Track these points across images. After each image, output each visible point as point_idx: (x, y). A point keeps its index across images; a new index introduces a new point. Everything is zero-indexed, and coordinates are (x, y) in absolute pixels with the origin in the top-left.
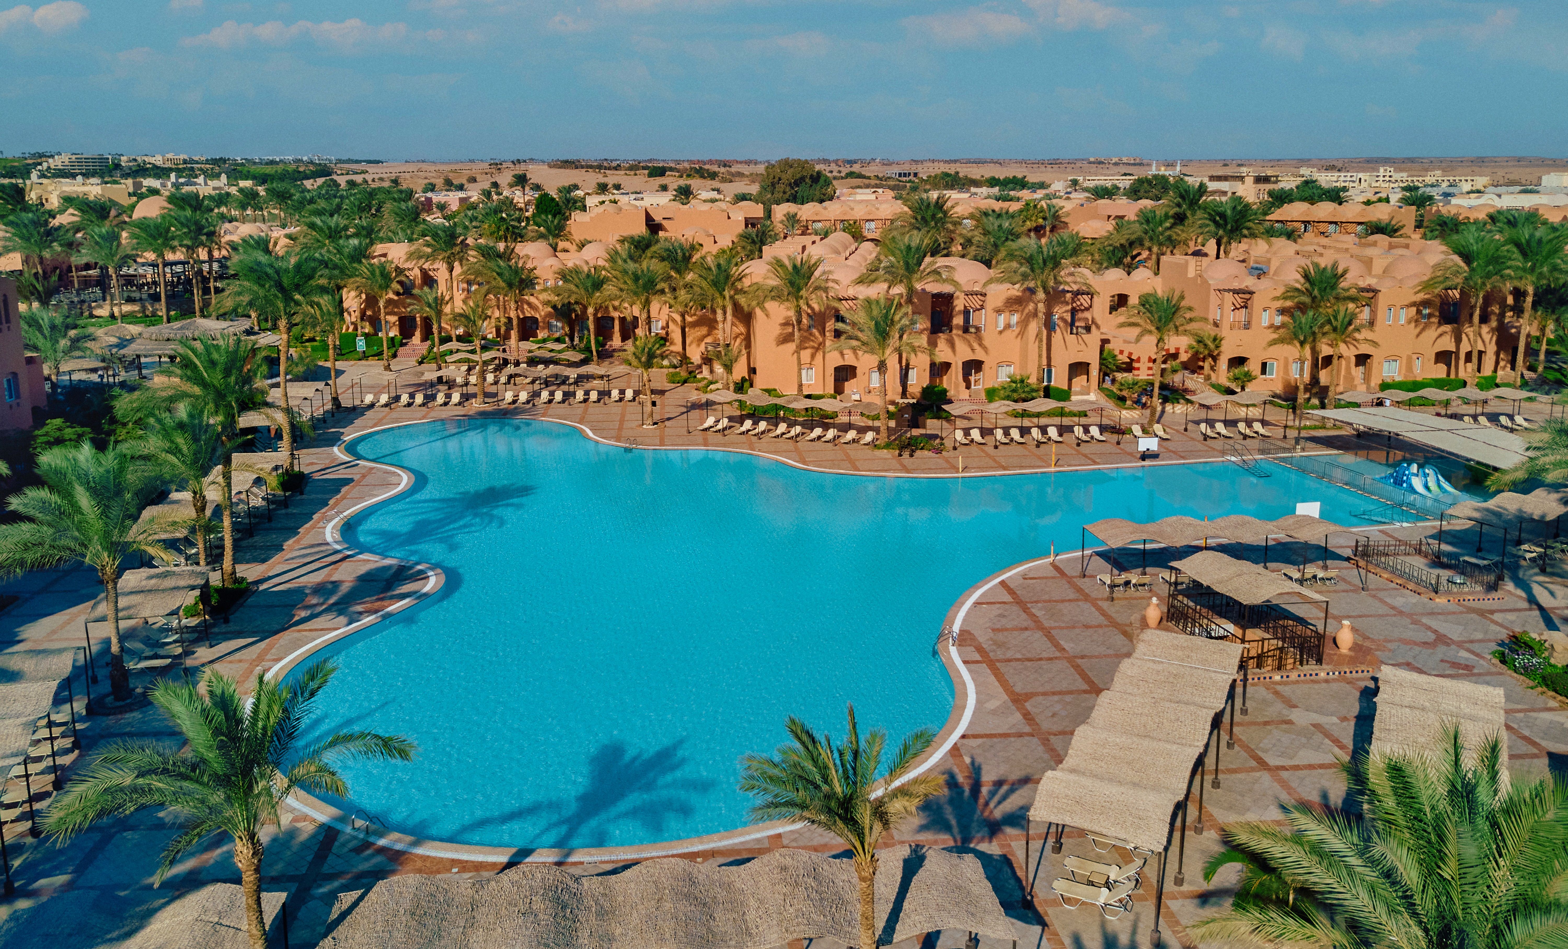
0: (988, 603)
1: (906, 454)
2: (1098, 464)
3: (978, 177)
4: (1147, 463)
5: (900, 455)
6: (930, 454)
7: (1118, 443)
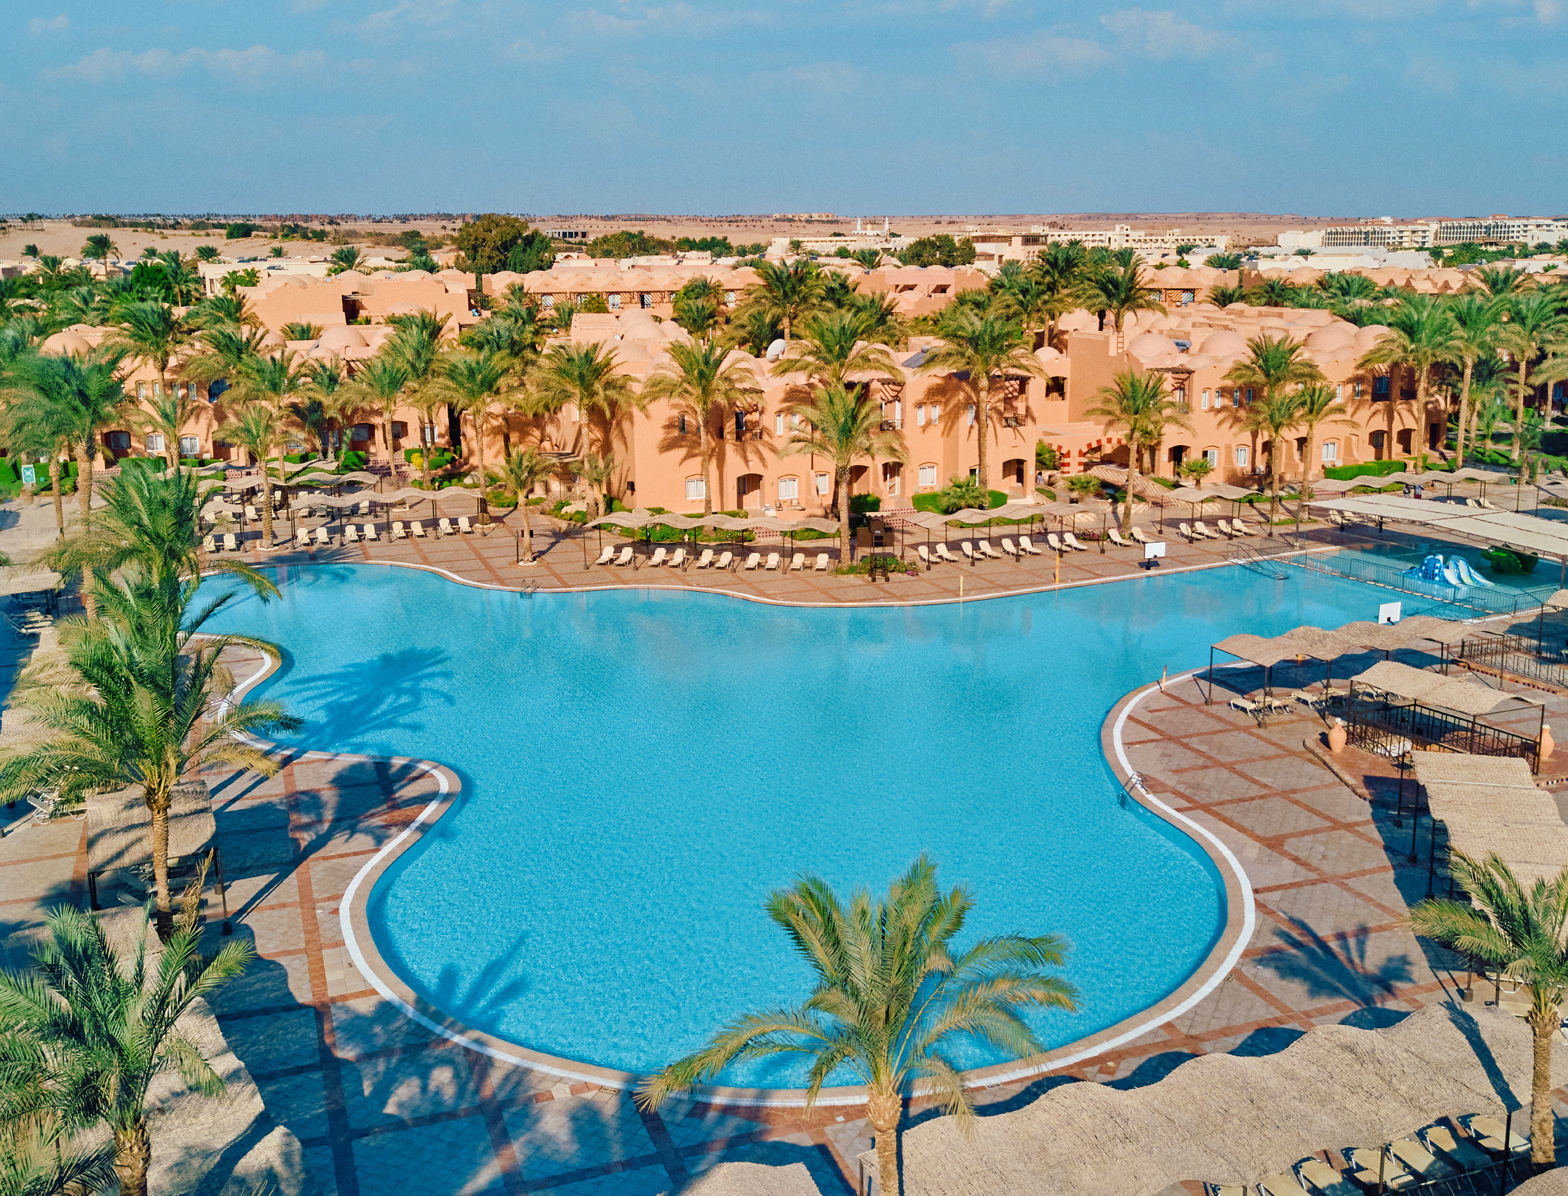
0: (1140, 742)
1: (880, 579)
2: (1101, 576)
3: (668, 238)
4: (1153, 572)
5: (874, 580)
6: (905, 576)
7: (1103, 551)
